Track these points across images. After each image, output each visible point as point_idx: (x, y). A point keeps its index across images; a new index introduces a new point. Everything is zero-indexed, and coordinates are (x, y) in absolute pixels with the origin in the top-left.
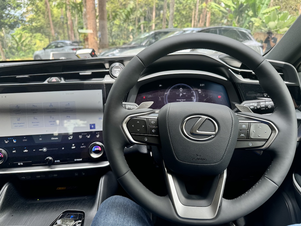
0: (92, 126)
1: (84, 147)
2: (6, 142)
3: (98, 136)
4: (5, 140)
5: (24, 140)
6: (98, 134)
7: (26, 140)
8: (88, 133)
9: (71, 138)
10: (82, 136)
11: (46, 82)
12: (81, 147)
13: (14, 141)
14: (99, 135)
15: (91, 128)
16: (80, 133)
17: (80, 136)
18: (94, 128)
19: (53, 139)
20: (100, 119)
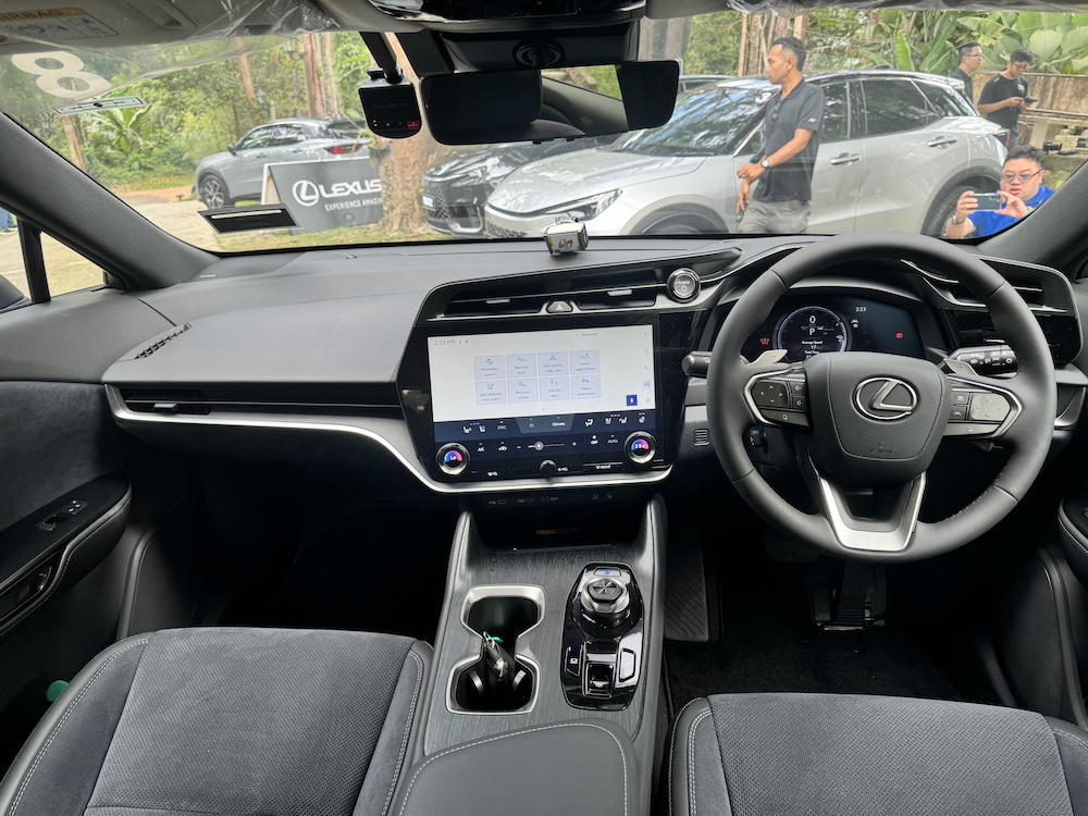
0: (632, 399)
1: (616, 441)
2: (467, 431)
3: (642, 420)
4: (464, 428)
5: (499, 428)
6: (642, 416)
7: (504, 427)
8: (623, 414)
9: (591, 424)
10: (610, 419)
11: (543, 312)
12: (609, 442)
13: (482, 430)
15: (629, 404)
16: (607, 415)
17: (607, 420)
18: (635, 403)
19: (556, 424)
20: (647, 384)
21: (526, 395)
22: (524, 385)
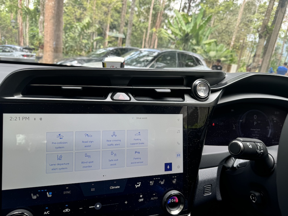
0: (168, 166)
2: (35, 197)
3: (174, 182)
4: (32, 195)
5: (64, 193)
6: (174, 178)
7: (69, 192)
8: (162, 177)
9: (139, 186)
10: (153, 181)
11: (109, 99)
12: (152, 199)
13: (49, 195)
14: (175, 180)
15: (166, 170)
16: (151, 178)
17: (151, 182)
18: (170, 169)
20: (178, 155)
21: (90, 164)
22: (89, 156)
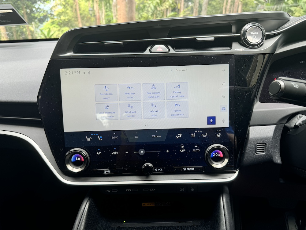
4: (87, 137)
5: (113, 138)
6: (219, 132)
7: (116, 138)
8: (204, 130)
9: (180, 137)
10: (195, 134)
11: (147, 52)
12: (194, 150)
13: (100, 139)
15: (209, 123)
16: (192, 130)
17: (192, 134)
18: (214, 123)
19: (155, 136)
20: (223, 109)
21: (133, 114)
22: (132, 107)
